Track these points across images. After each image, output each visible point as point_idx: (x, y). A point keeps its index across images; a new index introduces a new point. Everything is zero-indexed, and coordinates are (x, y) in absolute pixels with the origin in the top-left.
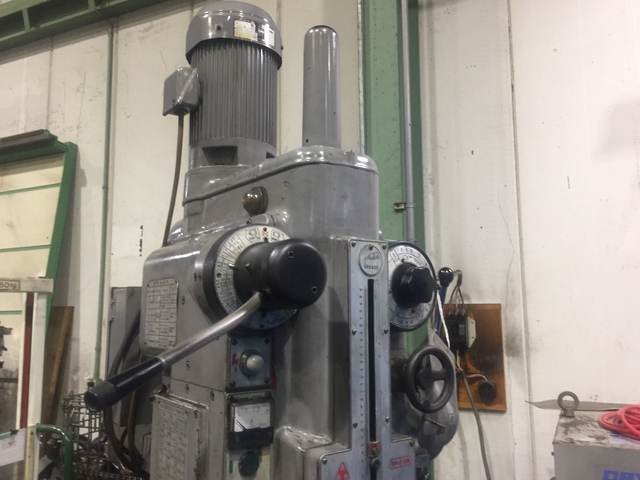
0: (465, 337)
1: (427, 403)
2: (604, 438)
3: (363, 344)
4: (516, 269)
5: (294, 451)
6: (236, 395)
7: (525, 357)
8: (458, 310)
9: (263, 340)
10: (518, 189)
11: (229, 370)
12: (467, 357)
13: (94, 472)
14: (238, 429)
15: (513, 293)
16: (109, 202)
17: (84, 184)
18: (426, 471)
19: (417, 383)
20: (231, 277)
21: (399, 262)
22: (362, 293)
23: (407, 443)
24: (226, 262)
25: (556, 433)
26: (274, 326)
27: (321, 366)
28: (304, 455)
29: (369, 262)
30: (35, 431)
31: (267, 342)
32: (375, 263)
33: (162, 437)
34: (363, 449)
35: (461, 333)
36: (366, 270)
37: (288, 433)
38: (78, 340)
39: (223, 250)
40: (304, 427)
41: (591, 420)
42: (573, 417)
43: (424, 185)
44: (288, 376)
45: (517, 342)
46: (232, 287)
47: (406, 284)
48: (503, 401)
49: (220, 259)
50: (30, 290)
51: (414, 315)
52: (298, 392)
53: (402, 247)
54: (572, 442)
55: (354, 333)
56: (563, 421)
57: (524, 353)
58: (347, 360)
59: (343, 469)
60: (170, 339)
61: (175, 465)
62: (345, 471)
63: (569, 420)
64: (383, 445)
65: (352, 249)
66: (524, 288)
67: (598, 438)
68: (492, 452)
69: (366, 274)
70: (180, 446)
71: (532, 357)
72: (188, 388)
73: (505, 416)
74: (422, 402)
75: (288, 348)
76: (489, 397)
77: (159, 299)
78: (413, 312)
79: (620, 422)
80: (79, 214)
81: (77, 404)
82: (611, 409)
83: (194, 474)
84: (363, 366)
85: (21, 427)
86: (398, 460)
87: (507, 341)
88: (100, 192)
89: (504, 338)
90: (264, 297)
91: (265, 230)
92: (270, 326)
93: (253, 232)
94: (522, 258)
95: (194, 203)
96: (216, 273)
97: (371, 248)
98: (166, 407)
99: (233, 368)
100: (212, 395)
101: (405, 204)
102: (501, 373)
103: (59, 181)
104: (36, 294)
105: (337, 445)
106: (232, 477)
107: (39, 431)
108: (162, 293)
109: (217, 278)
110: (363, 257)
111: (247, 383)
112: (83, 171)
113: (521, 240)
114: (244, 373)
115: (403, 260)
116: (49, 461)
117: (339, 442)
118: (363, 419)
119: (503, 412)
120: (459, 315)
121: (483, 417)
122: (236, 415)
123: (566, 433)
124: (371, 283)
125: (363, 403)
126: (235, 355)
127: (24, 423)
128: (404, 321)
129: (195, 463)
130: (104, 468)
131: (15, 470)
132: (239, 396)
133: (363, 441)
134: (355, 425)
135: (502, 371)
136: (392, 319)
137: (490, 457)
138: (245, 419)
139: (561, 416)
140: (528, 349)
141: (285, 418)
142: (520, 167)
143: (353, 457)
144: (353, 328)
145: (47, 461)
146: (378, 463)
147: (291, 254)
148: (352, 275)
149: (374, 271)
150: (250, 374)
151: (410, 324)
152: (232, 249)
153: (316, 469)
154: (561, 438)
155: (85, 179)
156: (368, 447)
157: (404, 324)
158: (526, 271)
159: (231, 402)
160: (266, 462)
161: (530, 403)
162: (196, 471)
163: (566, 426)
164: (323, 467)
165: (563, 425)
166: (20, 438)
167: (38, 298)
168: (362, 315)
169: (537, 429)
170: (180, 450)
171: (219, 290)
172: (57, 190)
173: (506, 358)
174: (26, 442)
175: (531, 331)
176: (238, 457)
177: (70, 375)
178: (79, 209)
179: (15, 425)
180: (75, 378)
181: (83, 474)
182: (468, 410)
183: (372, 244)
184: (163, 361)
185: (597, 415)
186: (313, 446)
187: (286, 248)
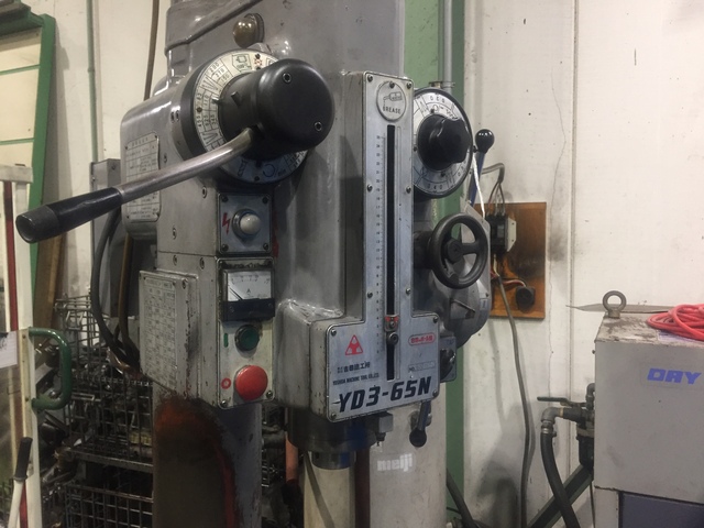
0: (504, 240)
1: (455, 277)
2: (652, 337)
3: (380, 203)
4: (566, 162)
5: (299, 324)
6: (227, 262)
7: (569, 261)
8: (497, 211)
9: (261, 199)
10: (575, 67)
11: (219, 231)
12: (505, 262)
13: (96, 377)
14: (232, 298)
15: (561, 190)
16: (97, 87)
17: (67, 67)
18: (452, 353)
19: (445, 255)
20: (215, 114)
21: (427, 113)
22: (380, 142)
23: (431, 318)
24: (208, 94)
25: (599, 332)
26: (273, 179)
27: (330, 232)
28: (310, 328)
29: (389, 103)
30: (27, 335)
31: (265, 201)
32: (397, 105)
33: (150, 315)
34: (379, 322)
35: (500, 235)
36: (386, 113)
37: (292, 306)
38: (74, 247)
39: (204, 78)
40: (311, 300)
41: (638, 321)
42: (618, 318)
43: (466, 63)
44: (292, 243)
45: (561, 244)
46: (216, 126)
47: (435, 138)
48: (542, 308)
49: (199, 90)
50: (6, 178)
51: (444, 179)
52: (304, 261)
53: (433, 94)
54: (617, 339)
55: (370, 189)
56: (607, 321)
57: (569, 256)
58: (361, 221)
59: (354, 342)
60: (153, 206)
61: (166, 343)
62: (358, 345)
63: (614, 321)
64: (402, 318)
65: (369, 85)
66: (573, 184)
67: (645, 336)
68: (526, 360)
69: (385, 118)
70: (169, 322)
71: (577, 261)
72: (175, 260)
73: (543, 323)
74: (449, 276)
75: (292, 211)
76: (527, 303)
77: (139, 162)
78: (443, 175)
79: (672, 321)
80: (64, 101)
81: (72, 307)
82: (659, 311)
83: (184, 350)
84: (380, 229)
85: (12, 329)
86: (420, 337)
87: (550, 243)
88: (86, 76)
89: (547, 241)
90: (256, 134)
91: (258, 57)
92: (267, 180)
93: (242, 59)
94: (574, 150)
95: (178, 48)
96: (195, 107)
97: (392, 86)
98: (152, 282)
99: (224, 229)
100: (202, 263)
101: (441, 83)
102: (542, 278)
103: (38, 62)
104: (13, 184)
105: (350, 318)
106: (228, 351)
107: (31, 334)
108: (143, 154)
109: (197, 114)
110: (381, 97)
111: (243, 248)
112: (64, 50)
113: (574, 128)
114: (238, 236)
115: (432, 111)
116: (49, 369)
117: (352, 315)
118: (379, 288)
119: (541, 319)
120: (499, 215)
121: (519, 325)
122: (230, 283)
123: (610, 332)
124: (391, 130)
125: (380, 271)
126: (225, 215)
127: (14, 326)
128: (432, 186)
129: (186, 338)
130: (108, 374)
131: (10, 375)
132: (233, 262)
133: (379, 314)
134: (370, 296)
135: (543, 276)
136: (417, 182)
137: (524, 367)
138: (240, 288)
139: (605, 317)
140: (573, 252)
141: (290, 291)
142: (580, 39)
143: (367, 330)
144: (368, 183)
145: (46, 369)
146: (396, 338)
147: (287, 77)
148: (368, 118)
149: (396, 116)
150: (245, 236)
151: (438, 190)
152: (215, 77)
153: (323, 341)
154: (603, 336)
155: (67, 61)
156: (384, 321)
157: (432, 190)
158: (577, 164)
159: (223, 268)
160: (267, 338)
161: (571, 307)
162: (187, 346)
163: (611, 326)
164: (332, 339)
165: (607, 325)
166: (10, 341)
167: (17, 188)
168: (380, 168)
169: (576, 337)
170: (169, 326)
171: (200, 130)
172: (35, 72)
173: (547, 262)
174: (18, 347)
175: (578, 232)
176: (235, 329)
177: (70, 285)
178: (63, 96)
179: (5, 329)
180: (75, 288)
181: (85, 380)
182: (503, 318)
183: (394, 81)
184: (122, 192)
185: (646, 317)
186: (320, 317)
187: (281, 70)
